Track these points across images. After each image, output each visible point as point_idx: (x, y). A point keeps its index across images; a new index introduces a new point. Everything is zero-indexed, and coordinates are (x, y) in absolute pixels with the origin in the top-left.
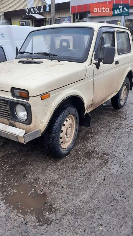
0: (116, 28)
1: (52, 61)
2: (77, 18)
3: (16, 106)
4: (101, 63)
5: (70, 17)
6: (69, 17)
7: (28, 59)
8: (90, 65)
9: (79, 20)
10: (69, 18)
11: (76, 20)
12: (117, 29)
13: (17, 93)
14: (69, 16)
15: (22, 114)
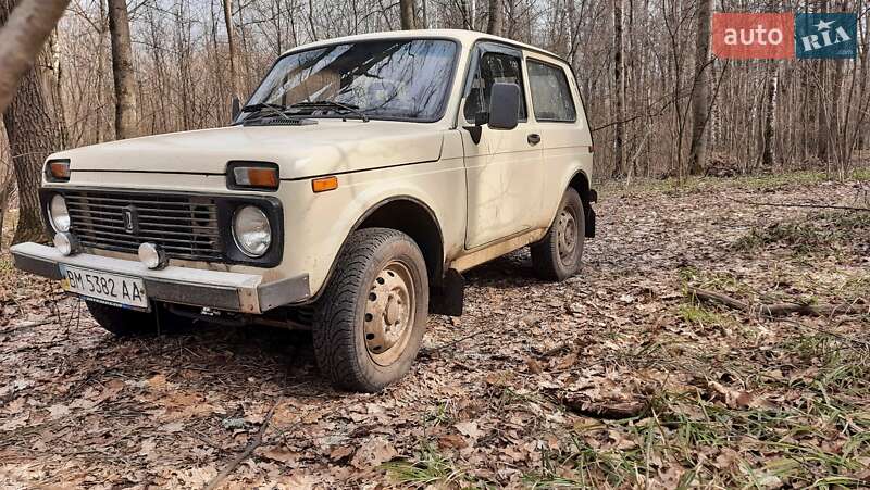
0: (524, 51)
1: (344, 121)
3: (237, 213)
4: (485, 127)
8: (455, 128)
12: (526, 54)
13: (243, 175)
15: (253, 238)
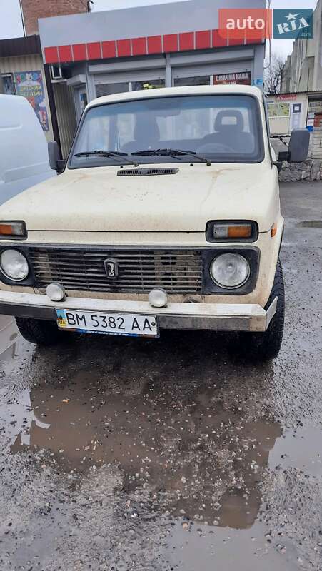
1: (192, 165)
2: (57, 74)
3: (216, 259)
5: (39, 72)
6: (36, 72)
7: (122, 167)
9: (60, 79)
10: (36, 74)
11: (53, 79)
14: (34, 69)
